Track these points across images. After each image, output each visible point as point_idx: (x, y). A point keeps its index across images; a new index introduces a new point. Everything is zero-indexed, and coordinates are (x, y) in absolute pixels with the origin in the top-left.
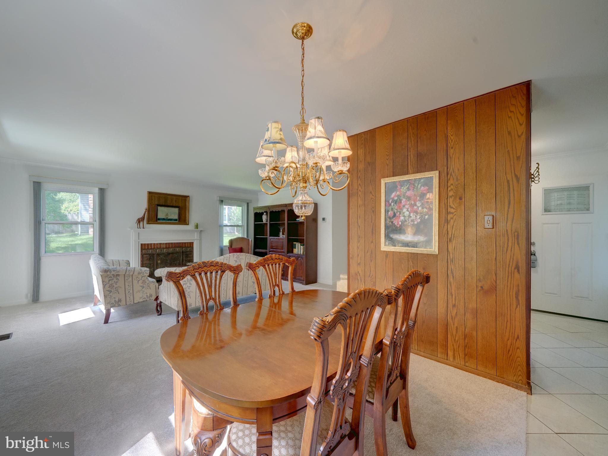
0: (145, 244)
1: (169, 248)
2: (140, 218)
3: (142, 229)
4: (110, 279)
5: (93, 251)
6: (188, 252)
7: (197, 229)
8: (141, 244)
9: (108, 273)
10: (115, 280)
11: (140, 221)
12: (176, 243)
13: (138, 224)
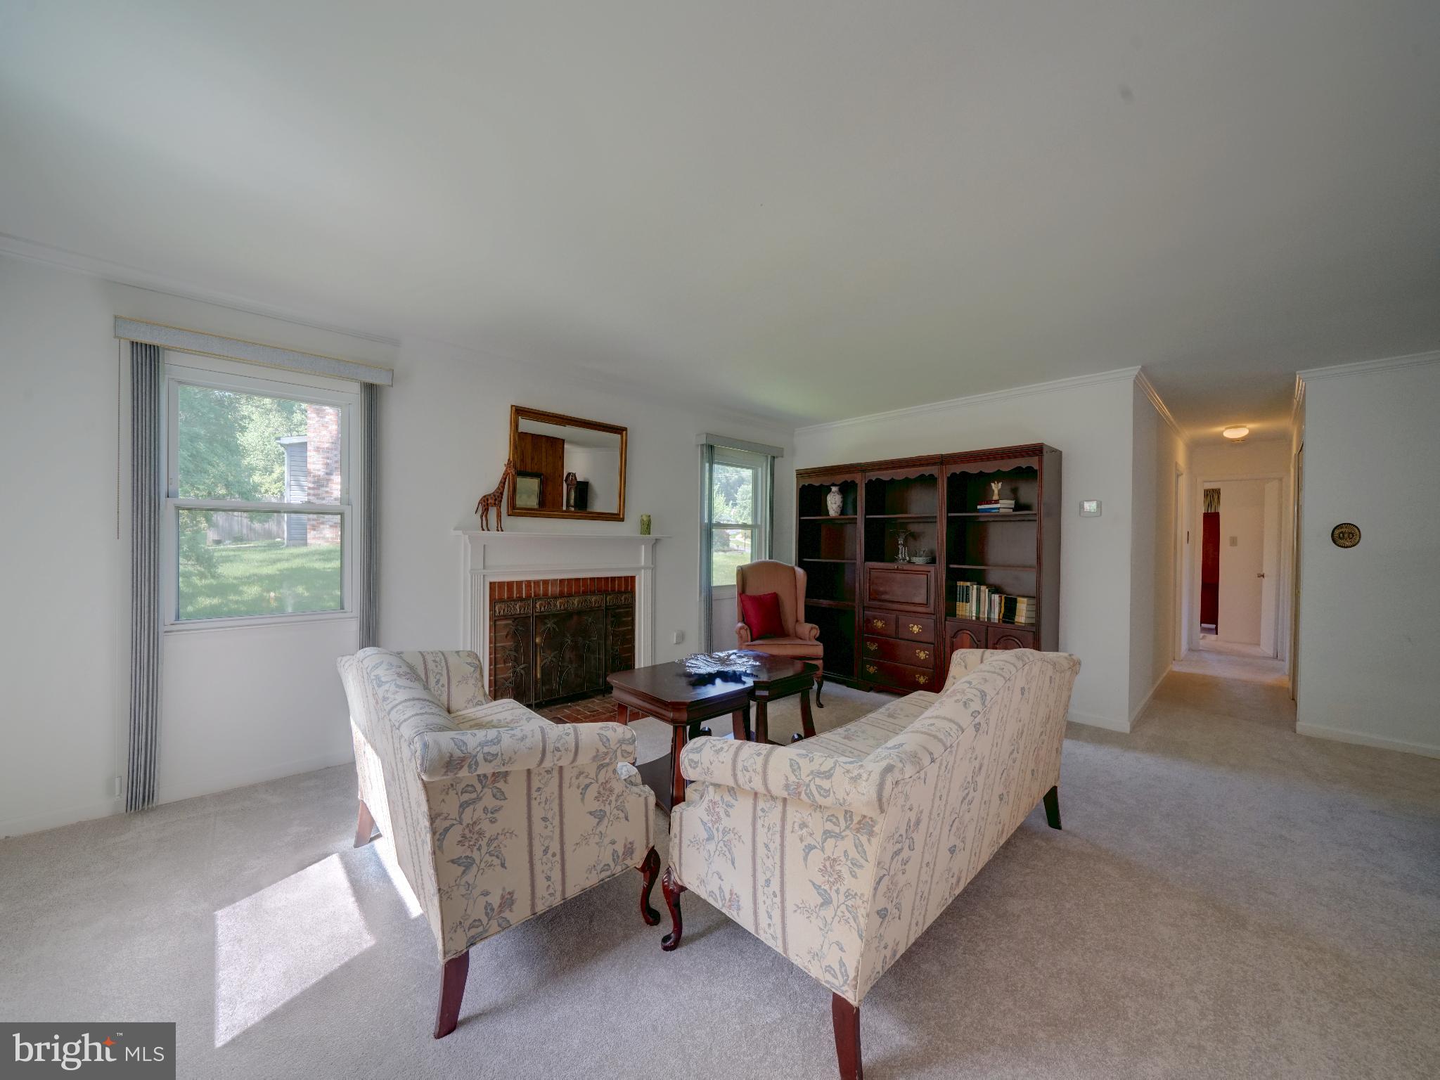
0: (501, 584)
1: (570, 595)
2: (490, 495)
3: (494, 533)
4: (466, 797)
5: (342, 608)
6: (621, 608)
7: (649, 534)
8: (491, 583)
9: (464, 773)
10: (488, 801)
11: (488, 503)
12: (590, 579)
13: (482, 517)
